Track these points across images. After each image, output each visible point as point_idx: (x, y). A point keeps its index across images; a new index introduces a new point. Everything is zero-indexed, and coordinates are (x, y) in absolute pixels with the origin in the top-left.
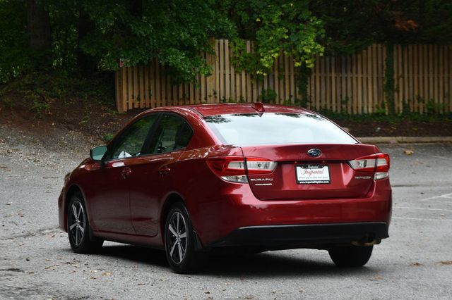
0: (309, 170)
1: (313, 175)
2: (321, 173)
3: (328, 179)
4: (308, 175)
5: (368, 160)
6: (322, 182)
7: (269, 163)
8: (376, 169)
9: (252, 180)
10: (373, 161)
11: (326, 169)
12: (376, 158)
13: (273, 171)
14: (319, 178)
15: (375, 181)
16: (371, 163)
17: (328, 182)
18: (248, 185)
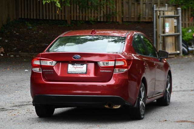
0: (75, 66)
1: (77, 69)
2: (82, 68)
3: (85, 71)
4: (74, 69)
5: (110, 62)
6: (82, 73)
7: (52, 62)
8: (115, 67)
9: (44, 70)
10: (114, 62)
11: (85, 66)
12: (115, 60)
13: (54, 66)
14: (80, 70)
15: (114, 73)
16: (111, 64)
17: (85, 73)
18: (41, 72)
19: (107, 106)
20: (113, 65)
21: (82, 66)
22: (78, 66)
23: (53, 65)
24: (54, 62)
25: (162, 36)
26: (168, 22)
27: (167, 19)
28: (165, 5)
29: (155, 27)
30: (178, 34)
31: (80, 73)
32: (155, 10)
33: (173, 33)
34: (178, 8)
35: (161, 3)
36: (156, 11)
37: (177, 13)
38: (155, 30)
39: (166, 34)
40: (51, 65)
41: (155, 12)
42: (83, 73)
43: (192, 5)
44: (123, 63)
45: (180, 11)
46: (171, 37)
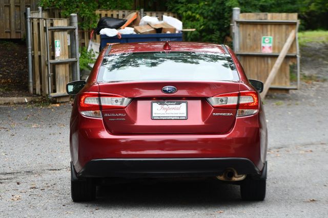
0: (165, 106)
1: (168, 111)
2: (179, 109)
3: (185, 115)
4: (164, 111)
5: (229, 98)
6: (178, 118)
7: (123, 99)
8: (238, 106)
9: (106, 115)
10: (236, 98)
11: (183, 105)
12: (239, 95)
13: (126, 107)
14: (175, 114)
15: (237, 118)
16: (232, 101)
17: (184, 118)
18: (102, 119)
19: (221, 178)
20: (236, 103)
21: (178, 106)
22: (171, 106)
23: (125, 105)
24: (126, 99)
25: (50, 63)
26: (59, 39)
27: (56, 34)
28: (38, 9)
29: (30, 47)
30: (74, 59)
31: (176, 118)
32: (29, 17)
33: (66, 58)
34: (72, 14)
35: (16, 6)
36: (32, 19)
37: (71, 23)
38: (30, 52)
39: (57, 60)
40: (121, 106)
41: (29, 20)
42: (180, 118)
43: (78, 9)
44: (252, 99)
45: (75, 20)
46: (64, 65)
